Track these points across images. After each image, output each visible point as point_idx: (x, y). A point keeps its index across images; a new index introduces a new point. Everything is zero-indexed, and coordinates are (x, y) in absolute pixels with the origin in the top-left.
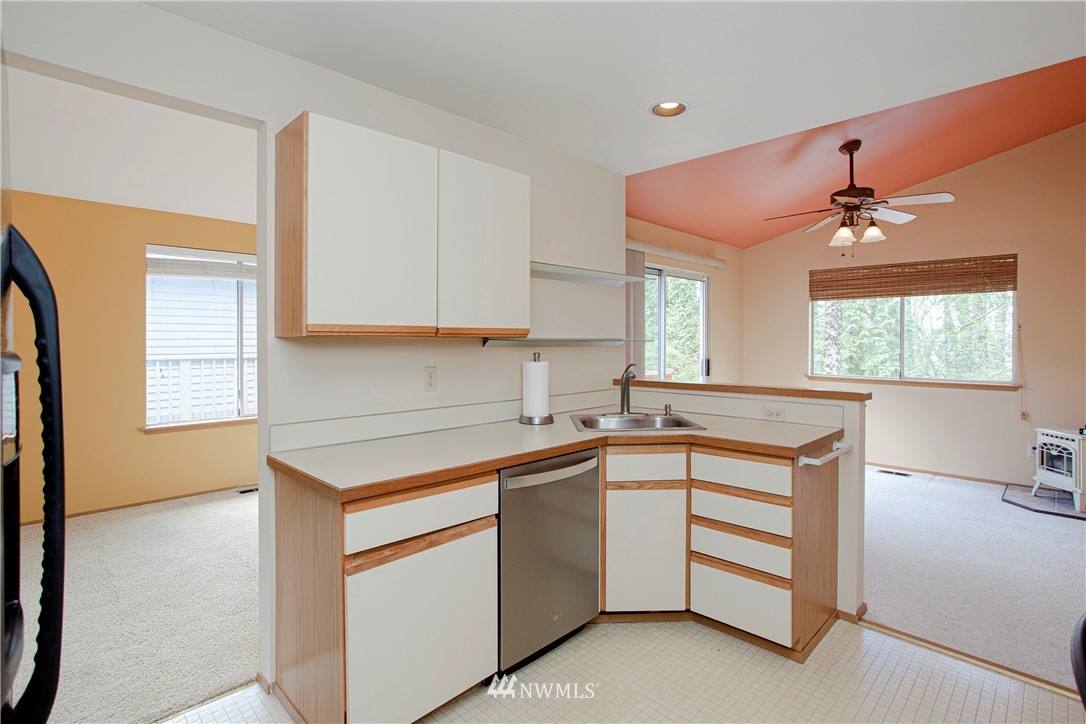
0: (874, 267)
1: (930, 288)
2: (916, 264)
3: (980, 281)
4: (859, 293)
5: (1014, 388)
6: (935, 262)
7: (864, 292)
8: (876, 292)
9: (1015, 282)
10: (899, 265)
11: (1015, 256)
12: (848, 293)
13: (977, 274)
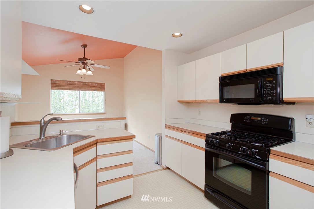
0: (73, 82)
1: (87, 89)
2: (84, 82)
3: (98, 88)
4: (68, 88)
5: (104, 114)
6: (88, 83)
7: (69, 88)
8: (73, 89)
9: (104, 89)
10: (80, 82)
11: (105, 84)
12: (64, 88)
13: (97, 87)
